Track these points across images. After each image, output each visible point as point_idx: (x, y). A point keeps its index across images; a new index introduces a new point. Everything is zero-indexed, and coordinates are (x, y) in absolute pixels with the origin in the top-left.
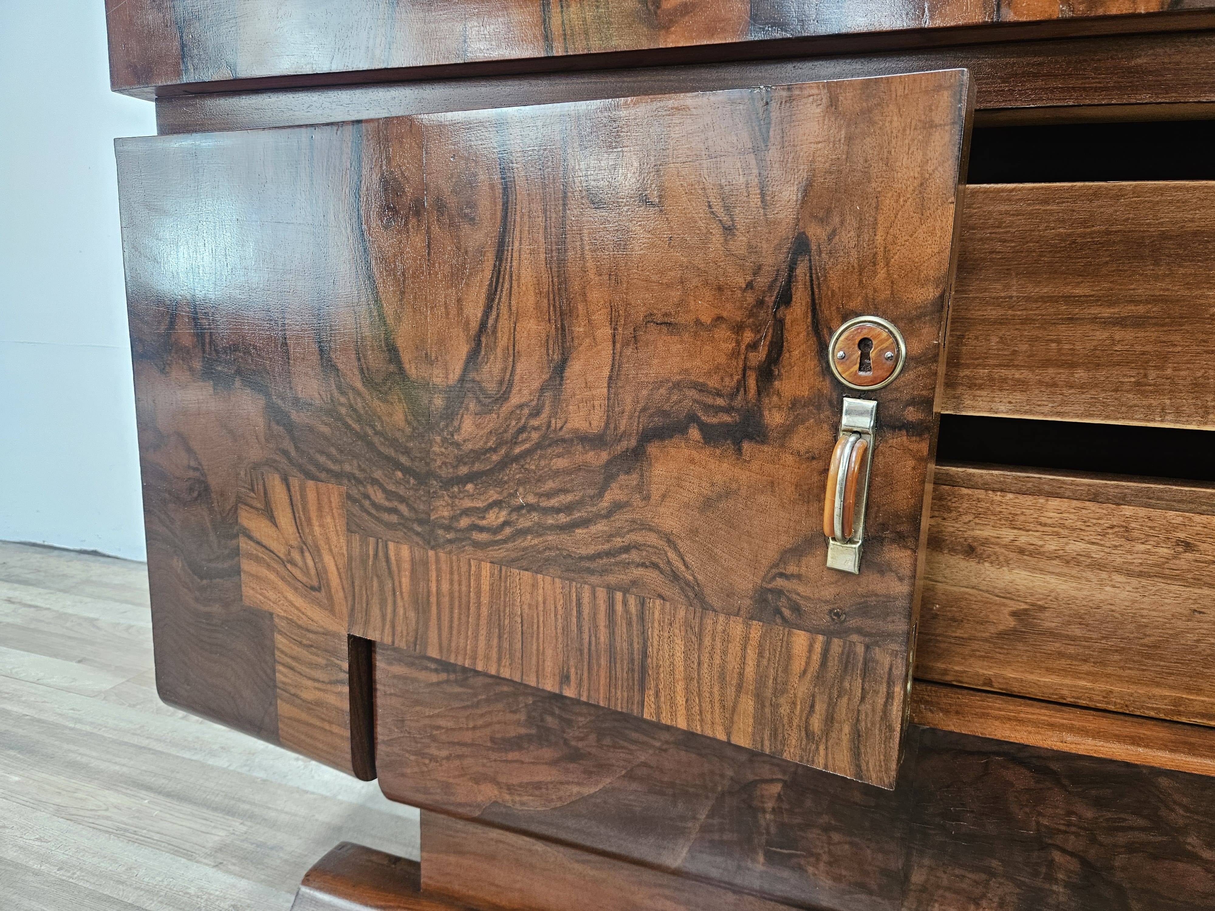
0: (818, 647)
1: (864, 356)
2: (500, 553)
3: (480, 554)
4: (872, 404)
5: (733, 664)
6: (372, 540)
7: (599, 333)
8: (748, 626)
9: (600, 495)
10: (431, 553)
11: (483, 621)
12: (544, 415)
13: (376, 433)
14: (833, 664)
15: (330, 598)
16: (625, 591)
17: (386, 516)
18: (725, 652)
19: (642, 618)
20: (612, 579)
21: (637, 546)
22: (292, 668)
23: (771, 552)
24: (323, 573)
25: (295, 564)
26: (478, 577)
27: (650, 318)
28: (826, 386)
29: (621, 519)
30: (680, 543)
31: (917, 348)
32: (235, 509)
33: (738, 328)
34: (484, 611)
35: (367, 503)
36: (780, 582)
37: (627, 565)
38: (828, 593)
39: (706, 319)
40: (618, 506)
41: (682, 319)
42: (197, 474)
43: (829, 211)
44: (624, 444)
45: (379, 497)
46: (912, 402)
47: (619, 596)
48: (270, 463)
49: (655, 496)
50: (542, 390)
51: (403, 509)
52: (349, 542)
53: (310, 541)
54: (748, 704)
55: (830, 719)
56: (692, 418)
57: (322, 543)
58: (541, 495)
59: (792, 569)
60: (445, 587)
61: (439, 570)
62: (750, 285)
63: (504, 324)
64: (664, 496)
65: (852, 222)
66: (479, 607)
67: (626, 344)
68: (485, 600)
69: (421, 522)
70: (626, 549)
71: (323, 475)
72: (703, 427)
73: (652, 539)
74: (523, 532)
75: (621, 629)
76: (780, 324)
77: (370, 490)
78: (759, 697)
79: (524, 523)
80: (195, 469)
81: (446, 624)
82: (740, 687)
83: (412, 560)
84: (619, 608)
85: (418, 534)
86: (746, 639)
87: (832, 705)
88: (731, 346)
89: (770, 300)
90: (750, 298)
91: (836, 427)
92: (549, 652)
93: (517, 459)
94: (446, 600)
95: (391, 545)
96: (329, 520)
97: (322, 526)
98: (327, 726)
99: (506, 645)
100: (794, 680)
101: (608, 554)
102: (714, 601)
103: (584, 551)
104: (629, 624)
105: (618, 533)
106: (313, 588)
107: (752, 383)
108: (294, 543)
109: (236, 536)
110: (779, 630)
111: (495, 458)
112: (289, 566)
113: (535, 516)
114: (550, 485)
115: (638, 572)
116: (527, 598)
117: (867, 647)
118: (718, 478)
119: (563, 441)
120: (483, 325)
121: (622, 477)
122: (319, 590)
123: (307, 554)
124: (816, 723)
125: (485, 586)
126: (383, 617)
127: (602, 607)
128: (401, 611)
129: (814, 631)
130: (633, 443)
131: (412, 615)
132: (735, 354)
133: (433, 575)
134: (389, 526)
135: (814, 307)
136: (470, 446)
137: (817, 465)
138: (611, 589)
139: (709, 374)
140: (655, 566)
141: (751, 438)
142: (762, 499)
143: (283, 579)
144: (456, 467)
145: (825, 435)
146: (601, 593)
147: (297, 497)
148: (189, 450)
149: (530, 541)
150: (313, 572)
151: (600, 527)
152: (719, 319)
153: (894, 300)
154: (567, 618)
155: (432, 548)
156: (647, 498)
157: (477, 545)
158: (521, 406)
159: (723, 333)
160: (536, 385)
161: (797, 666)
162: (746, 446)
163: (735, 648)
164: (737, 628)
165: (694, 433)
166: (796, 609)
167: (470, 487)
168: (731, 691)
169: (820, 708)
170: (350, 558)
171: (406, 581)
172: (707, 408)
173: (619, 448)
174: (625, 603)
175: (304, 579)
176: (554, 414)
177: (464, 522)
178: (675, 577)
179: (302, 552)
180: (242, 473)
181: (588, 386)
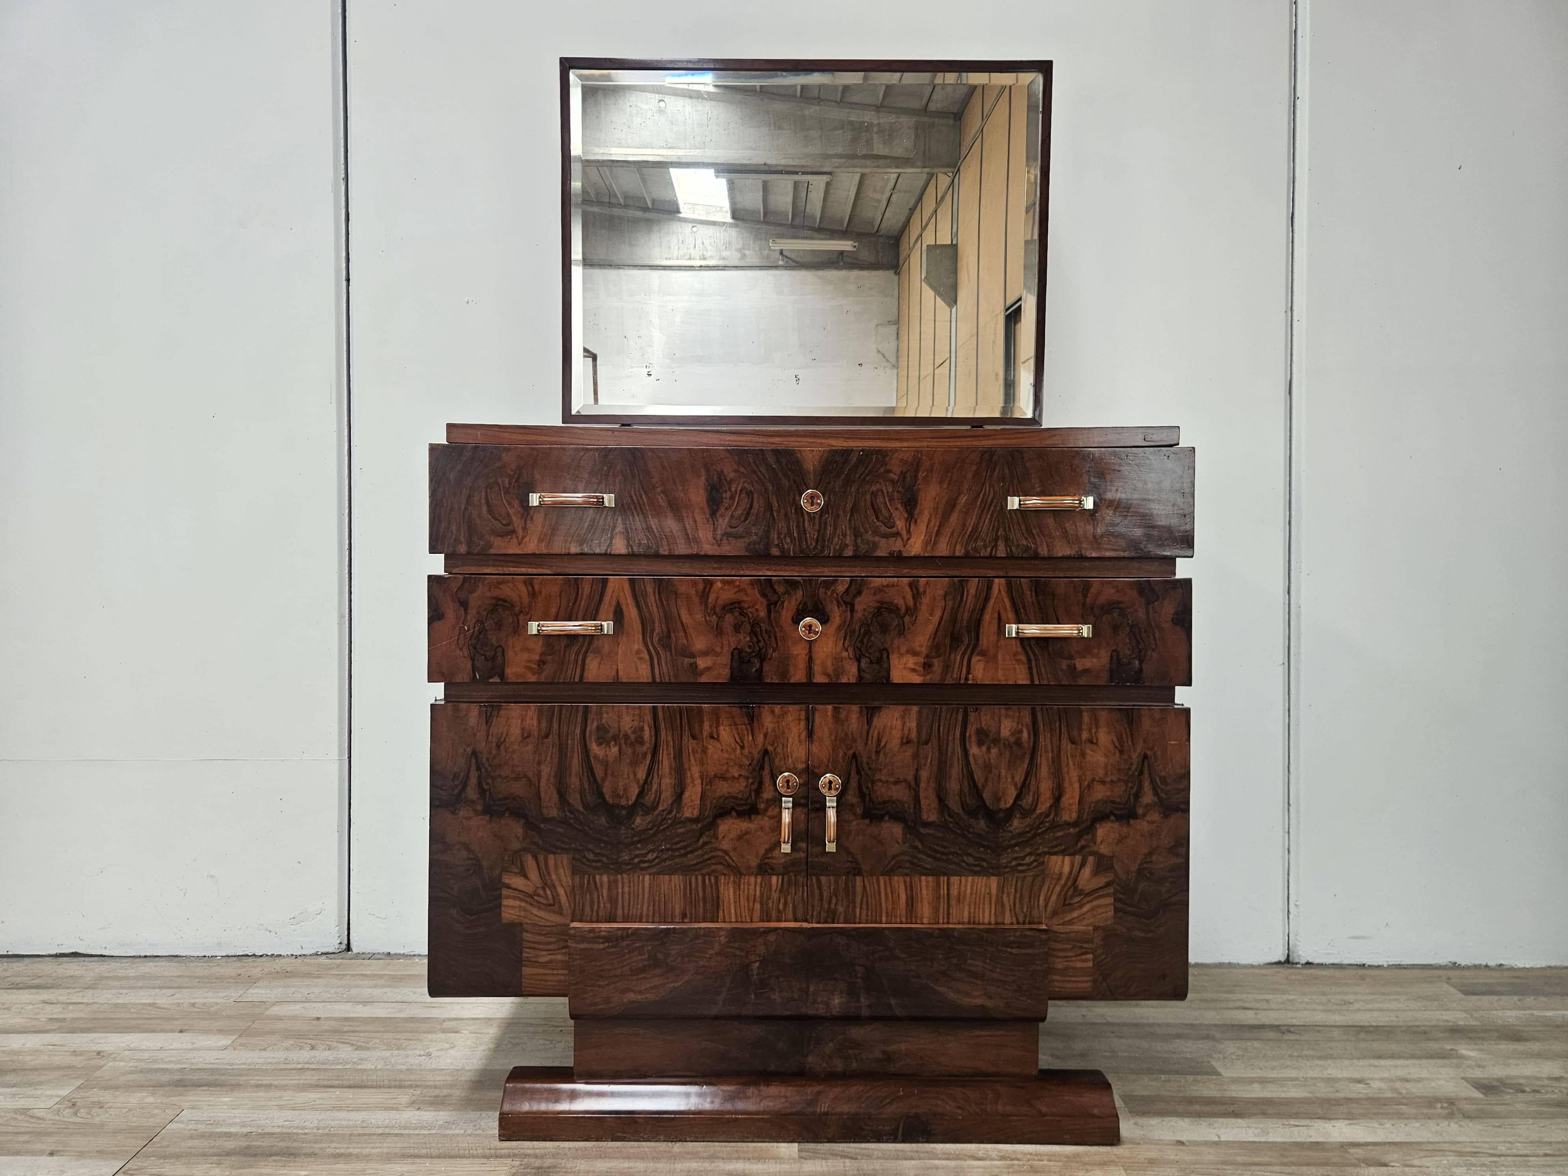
0: (780, 880)
1: (788, 785)
2: (652, 871)
3: (644, 872)
4: (791, 799)
5: (752, 892)
6: (586, 876)
7: (696, 782)
8: (756, 878)
9: (698, 840)
10: (619, 877)
11: (646, 900)
12: (674, 813)
13: (591, 829)
14: (785, 884)
15: (561, 907)
16: (709, 875)
17: (594, 864)
18: (748, 889)
19: (716, 883)
20: (704, 871)
21: (713, 857)
22: (534, 948)
23: (762, 851)
24: (556, 897)
25: (539, 895)
26: (643, 881)
27: (715, 776)
28: (777, 794)
29: (708, 847)
30: (731, 854)
31: (802, 781)
32: (500, 875)
33: (747, 778)
34: (646, 896)
35: (584, 860)
36: (766, 861)
37: (710, 865)
38: (783, 861)
39: (736, 775)
40: (705, 844)
41: (728, 775)
42: (474, 862)
43: (774, 742)
44: (708, 820)
45: (591, 856)
46: (803, 798)
47: (707, 877)
48: (525, 850)
49: (720, 837)
50: (672, 804)
51: (605, 860)
52: (572, 880)
53: (549, 882)
54: (758, 906)
55: (785, 904)
56: (733, 809)
57: (557, 883)
58: (673, 844)
59: (770, 855)
60: (626, 889)
61: (623, 883)
62: (750, 764)
63: (656, 780)
64: (723, 837)
65: (780, 746)
66: (643, 894)
67: (706, 785)
68: (647, 890)
69: (613, 864)
70: (709, 859)
71: (559, 851)
72: (737, 812)
73: (720, 853)
74: (665, 860)
75: (708, 890)
76: (761, 777)
77: (586, 854)
78: (761, 903)
79: (665, 856)
80: (474, 859)
81: (626, 905)
82: (754, 900)
83: (609, 881)
84: (707, 882)
85: (612, 869)
86: (756, 883)
87: (786, 899)
88: (745, 784)
89: (757, 768)
90: (750, 768)
91: (781, 807)
92: (677, 906)
93: (661, 831)
94: (626, 896)
95: (597, 877)
96: (561, 871)
97: (557, 875)
98: (555, 972)
99: (657, 908)
100: (773, 893)
101: (701, 862)
102: (744, 871)
103: (692, 863)
104: (712, 887)
105: (706, 853)
106: (550, 905)
107: (753, 795)
108: (538, 886)
109: (500, 889)
110: (767, 877)
111: (651, 832)
112: (536, 898)
113: (670, 853)
114: (677, 839)
115: (713, 867)
116: (667, 886)
117: (795, 876)
118: (743, 828)
119: (682, 822)
120: (646, 781)
121: (707, 833)
122: (553, 905)
123: (547, 889)
124: (781, 906)
125: (647, 885)
126: (592, 910)
127: (700, 883)
128: (602, 905)
129: (778, 875)
130: (711, 819)
131: (608, 905)
132: (746, 786)
133: (620, 886)
134: (596, 868)
135: (771, 771)
136: (639, 829)
137: (776, 820)
138: (704, 876)
139: (738, 793)
140: (721, 863)
141: (754, 814)
142: (759, 833)
143: (531, 904)
144: (632, 838)
145: (777, 810)
146: (700, 878)
147: (542, 864)
148: (468, 850)
149: (668, 863)
150: (550, 897)
151: (699, 852)
152: (740, 775)
153: (795, 768)
154: (685, 889)
155: (620, 874)
156: (717, 839)
157: (643, 869)
158: (663, 811)
159: (742, 780)
160: (670, 802)
161: (774, 888)
162: (753, 816)
163: (752, 887)
164: (752, 879)
165: (734, 814)
166: (772, 869)
167: (639, 845)
168: (751, 904)
169: (782, 901)
170: (573, 887)
171: (605, 891)
172: (738, 805)
173: (705, 823)
174: (710, 879)
175: (544, 902)
176: (678, 812)
177: (636, 860)
178: (729, 866)
179: (544, 889)
180: (506, 858)
181: (692, 801)
